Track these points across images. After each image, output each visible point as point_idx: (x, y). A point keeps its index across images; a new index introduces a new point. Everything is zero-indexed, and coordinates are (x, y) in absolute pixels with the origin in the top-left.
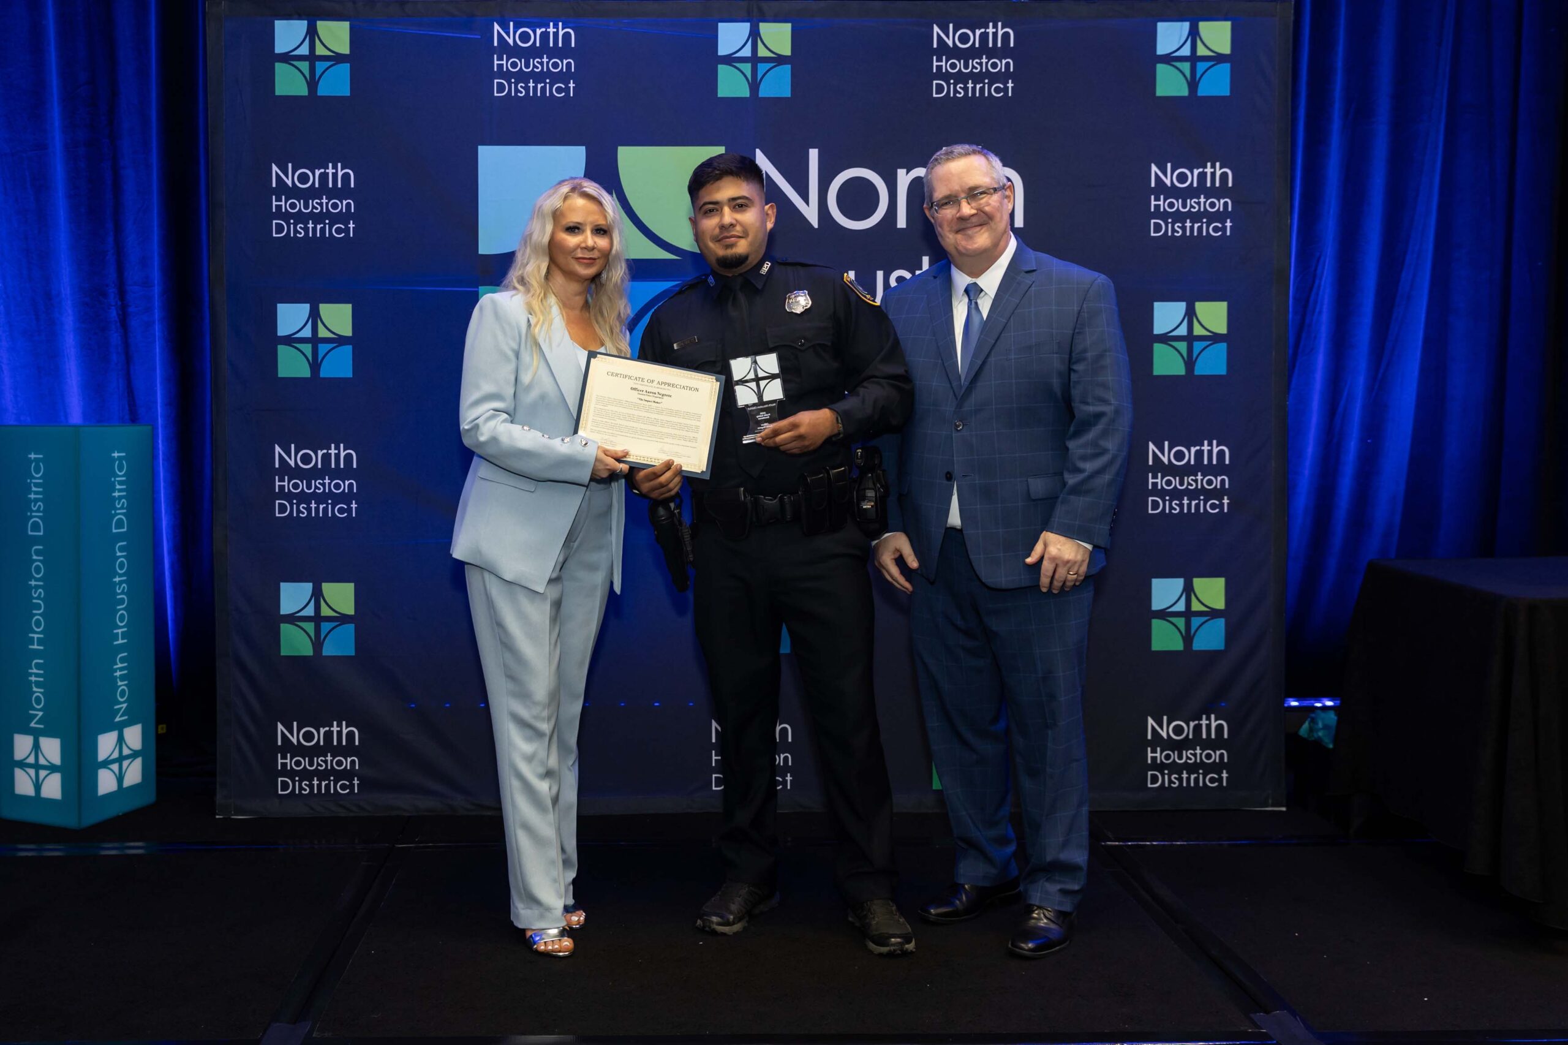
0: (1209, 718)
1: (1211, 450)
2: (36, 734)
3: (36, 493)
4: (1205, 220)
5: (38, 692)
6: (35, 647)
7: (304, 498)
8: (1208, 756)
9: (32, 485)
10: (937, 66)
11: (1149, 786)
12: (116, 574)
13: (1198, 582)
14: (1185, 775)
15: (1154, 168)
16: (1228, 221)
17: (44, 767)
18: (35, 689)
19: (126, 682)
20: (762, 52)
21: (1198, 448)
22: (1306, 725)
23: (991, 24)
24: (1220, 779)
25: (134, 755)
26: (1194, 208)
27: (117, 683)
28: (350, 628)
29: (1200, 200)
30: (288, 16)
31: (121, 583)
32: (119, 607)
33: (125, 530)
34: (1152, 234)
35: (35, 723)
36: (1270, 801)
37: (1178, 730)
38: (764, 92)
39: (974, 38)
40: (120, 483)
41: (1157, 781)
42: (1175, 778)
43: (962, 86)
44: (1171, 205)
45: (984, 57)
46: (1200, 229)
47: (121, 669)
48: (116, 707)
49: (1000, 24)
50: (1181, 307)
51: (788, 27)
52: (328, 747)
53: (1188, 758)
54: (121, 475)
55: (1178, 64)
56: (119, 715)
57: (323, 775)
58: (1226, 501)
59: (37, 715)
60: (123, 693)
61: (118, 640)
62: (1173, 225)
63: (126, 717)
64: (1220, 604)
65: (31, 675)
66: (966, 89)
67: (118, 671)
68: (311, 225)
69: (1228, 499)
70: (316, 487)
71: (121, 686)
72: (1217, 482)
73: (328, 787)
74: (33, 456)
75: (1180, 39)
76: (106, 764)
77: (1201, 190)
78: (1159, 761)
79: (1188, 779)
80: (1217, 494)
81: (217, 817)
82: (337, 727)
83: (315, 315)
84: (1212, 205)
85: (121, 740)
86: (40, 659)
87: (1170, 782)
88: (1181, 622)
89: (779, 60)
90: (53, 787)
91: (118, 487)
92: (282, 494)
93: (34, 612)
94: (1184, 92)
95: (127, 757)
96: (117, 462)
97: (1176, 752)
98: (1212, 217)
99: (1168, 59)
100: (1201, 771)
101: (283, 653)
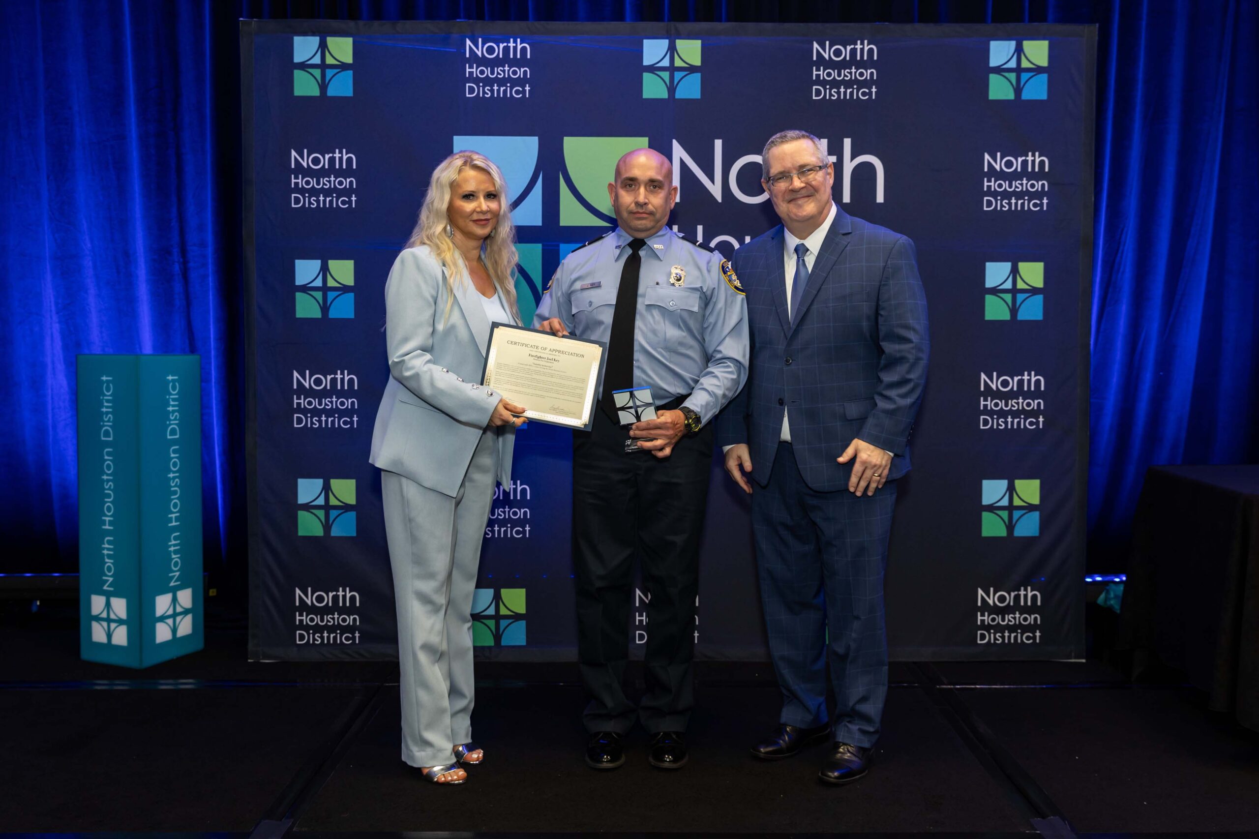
0: (1026, 590)
1: (1031, 379)
2: (108, 595)
3: (107, 407)
4: (1026, 198)
5: (109, 562)
6: (107, 527)
7: (316, 412)
8: (1025, 619)
9: (104, 401)
10: (816, 75)
11: (979, 642)
12: (170, 471)
13: (1018, 483)
14: (1007, 634)
15: (987, 157)
16: (1045, 198)
17: (114, 621)
18: (107, 560)
19: (179, 556)
20: (678, 63)
21: (1020, 377)
22: (1102, 596)
23: (859, 42)
24: (1034, 638)
25: (186, 612)
26: (1018, 188)
27: (171, 556)
28: (352, 515)
29: (1023, 182)
30: (304, 34)
31: (174, 478)
32: (172, 497)
33: (177, 436)
34: (985, 209)
35: (108, 586)
36: (1073, 654)
37: (1002, 599)
38: (680, 94)
39: (846, 52)
40: (174, 400)
41: (985, 639)
42: (999, 636)
43: (836, 90)
44: (1000, 186)
45: (853, 67)
46: (1023, 205)
47: (175, 545)
48: (171, 575)
49: (866, 42)
50: (1007, 266)
51: (698, 43)
52: (335, 608)
53: (1009, 620)
54: (174, 394)
55: (1006, 74)
56: (173, 581)
57: (331, 629)
58: (1041, 419)
59: (108, 581)
60: (176, 564)
61: (172, 522)
62: (1002, 201)
63: (178, 583)
64: (1036, 501)
65: (104, 549)
66: (839, 93)
67: (172, 547)
68: (321, 198)
69: (1043, 418)
70: (326, 404)
71: (174, 558)
72: (1034, 404)
73: (335, 638)
74: (104, 378)
75: (1008, 55)
76: (162, 619)
77: (1024, 173)
78: (986, 623)
79: (1009, 637)
80: (1034, 414)
81: (249, 661)
82: (343, 591)
83: (325, 269)
84: (1033, 186)
85: (175, 600)
86: (110, 537)
87: (995, 639)
88: (1005, 514)
89: (692, 69)
90: (120, 637)
91: (172, 403)
92: (299, 409)
93: (106, 500)
94: (1011, 96)
95: (180, 614)
96: (171, 384)
97: (1000, 616)
98: (1032, 196)
99: (999, 70)
100: (1019, 631)
101: (301, 533)
